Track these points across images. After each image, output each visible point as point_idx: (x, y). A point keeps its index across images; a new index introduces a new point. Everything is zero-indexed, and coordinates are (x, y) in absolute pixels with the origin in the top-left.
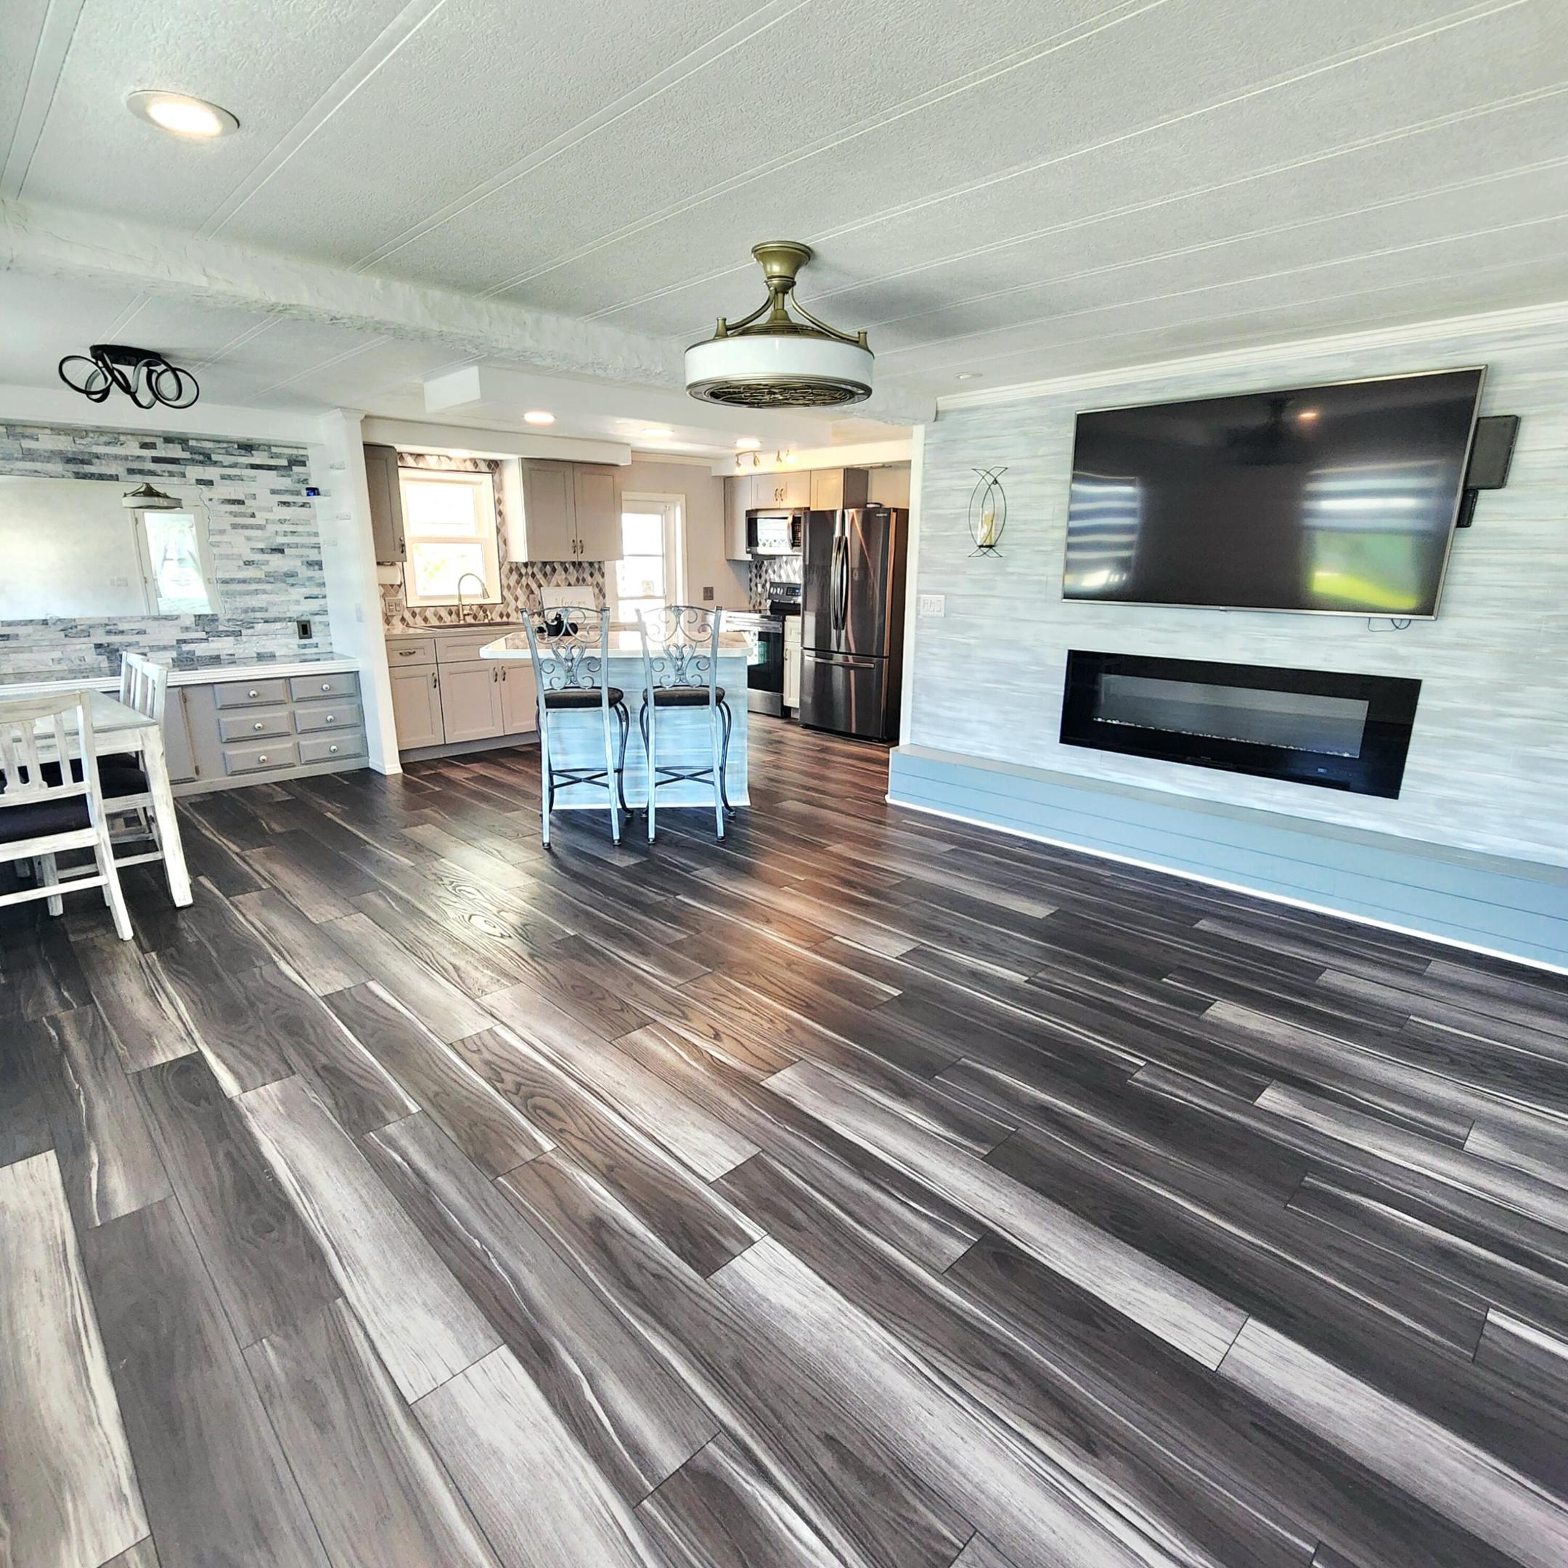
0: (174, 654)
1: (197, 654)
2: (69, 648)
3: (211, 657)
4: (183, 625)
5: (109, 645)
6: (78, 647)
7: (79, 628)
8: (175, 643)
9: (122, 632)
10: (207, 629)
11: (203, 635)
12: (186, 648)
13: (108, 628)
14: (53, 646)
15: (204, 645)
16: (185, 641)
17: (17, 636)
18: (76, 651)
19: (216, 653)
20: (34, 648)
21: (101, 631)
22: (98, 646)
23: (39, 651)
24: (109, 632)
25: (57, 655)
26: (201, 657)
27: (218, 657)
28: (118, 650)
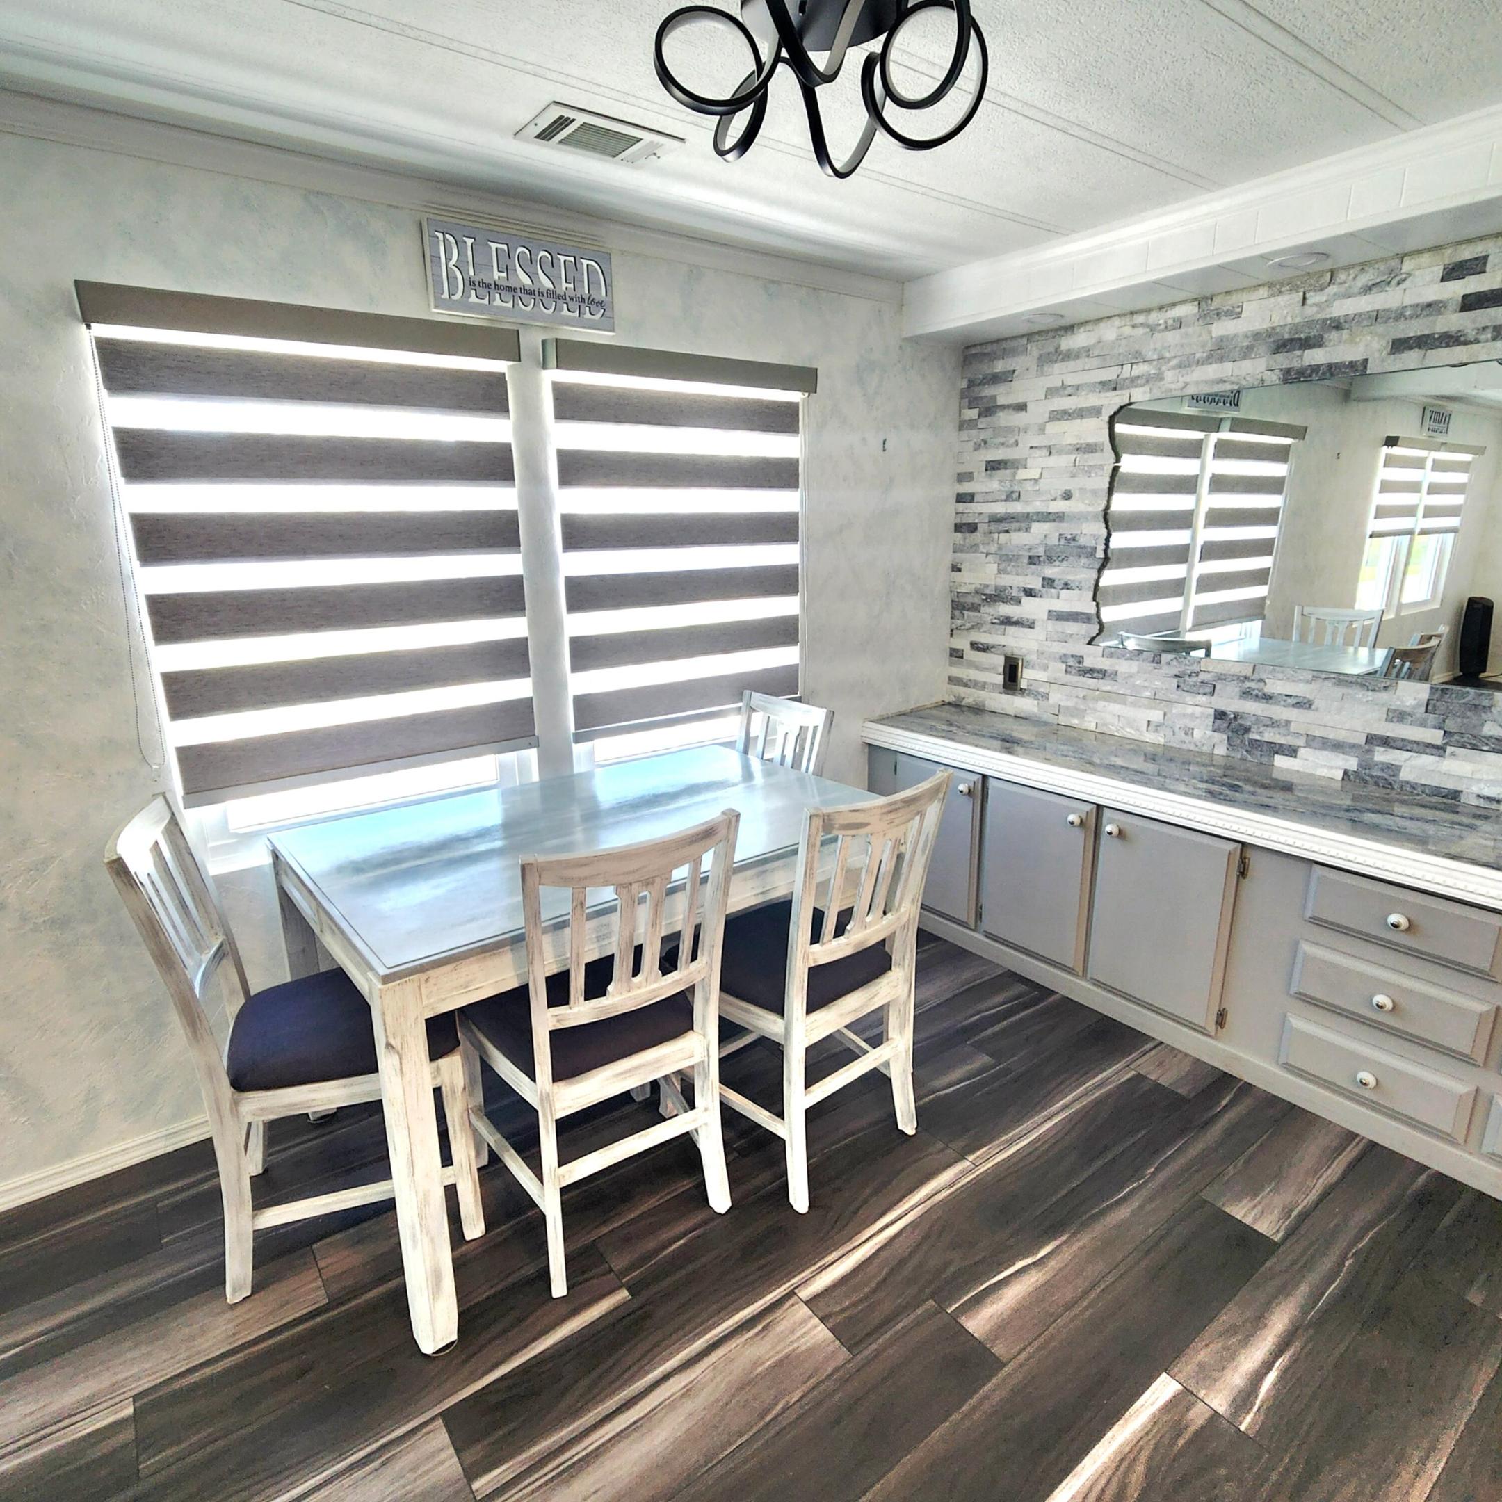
0: (1352, 763)
1: (1404, 775)
2: (1176, 709)
3: (1436, 791)
4: (1396, 704)
5: (1236, 716)
6: (1190, 710)
7: (1202, 676)
8: (1361, 740)
9: (1268, 698)
10: (1451, 725)
11: (1436, 737)
12: (1382, 755)
13: (1248, 684)
14: (1156, 699)
15: (1427, 760)
16: (1386, 742)
17: (1114, 676)
18: (1184, 715)
19: (1451, 785)
20: (1130, 699)
21: (1233, 689)
22: (1220, 715)
23: (1133, 704)
24: (1246, 694)
25: (1156, 716)
26: (1413, 786)
27: (1455, 795)
28: (1247, 730)
